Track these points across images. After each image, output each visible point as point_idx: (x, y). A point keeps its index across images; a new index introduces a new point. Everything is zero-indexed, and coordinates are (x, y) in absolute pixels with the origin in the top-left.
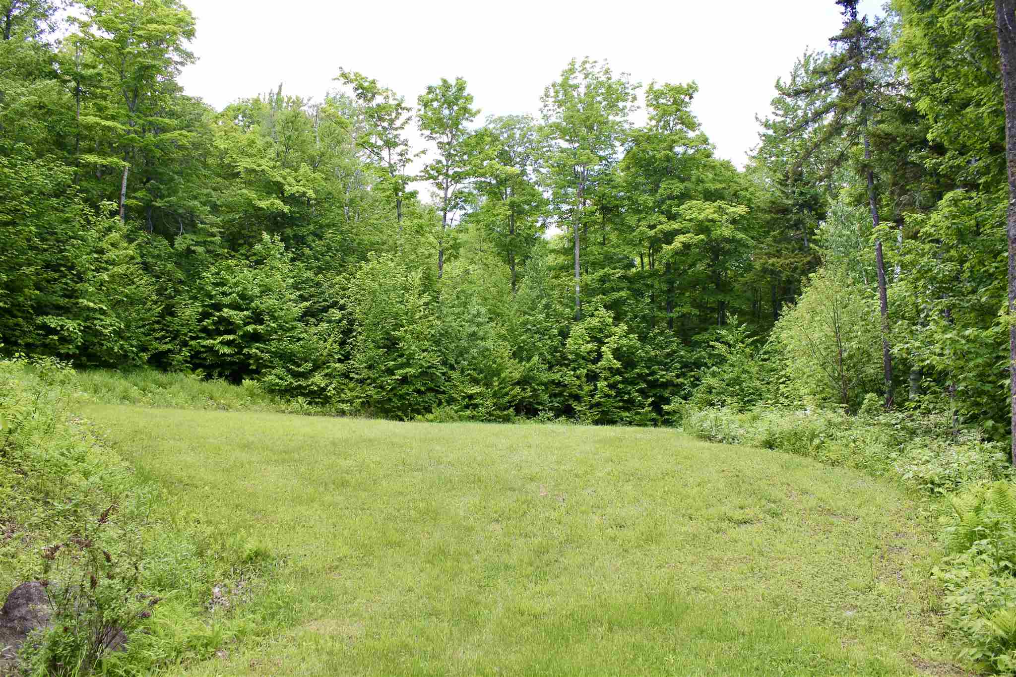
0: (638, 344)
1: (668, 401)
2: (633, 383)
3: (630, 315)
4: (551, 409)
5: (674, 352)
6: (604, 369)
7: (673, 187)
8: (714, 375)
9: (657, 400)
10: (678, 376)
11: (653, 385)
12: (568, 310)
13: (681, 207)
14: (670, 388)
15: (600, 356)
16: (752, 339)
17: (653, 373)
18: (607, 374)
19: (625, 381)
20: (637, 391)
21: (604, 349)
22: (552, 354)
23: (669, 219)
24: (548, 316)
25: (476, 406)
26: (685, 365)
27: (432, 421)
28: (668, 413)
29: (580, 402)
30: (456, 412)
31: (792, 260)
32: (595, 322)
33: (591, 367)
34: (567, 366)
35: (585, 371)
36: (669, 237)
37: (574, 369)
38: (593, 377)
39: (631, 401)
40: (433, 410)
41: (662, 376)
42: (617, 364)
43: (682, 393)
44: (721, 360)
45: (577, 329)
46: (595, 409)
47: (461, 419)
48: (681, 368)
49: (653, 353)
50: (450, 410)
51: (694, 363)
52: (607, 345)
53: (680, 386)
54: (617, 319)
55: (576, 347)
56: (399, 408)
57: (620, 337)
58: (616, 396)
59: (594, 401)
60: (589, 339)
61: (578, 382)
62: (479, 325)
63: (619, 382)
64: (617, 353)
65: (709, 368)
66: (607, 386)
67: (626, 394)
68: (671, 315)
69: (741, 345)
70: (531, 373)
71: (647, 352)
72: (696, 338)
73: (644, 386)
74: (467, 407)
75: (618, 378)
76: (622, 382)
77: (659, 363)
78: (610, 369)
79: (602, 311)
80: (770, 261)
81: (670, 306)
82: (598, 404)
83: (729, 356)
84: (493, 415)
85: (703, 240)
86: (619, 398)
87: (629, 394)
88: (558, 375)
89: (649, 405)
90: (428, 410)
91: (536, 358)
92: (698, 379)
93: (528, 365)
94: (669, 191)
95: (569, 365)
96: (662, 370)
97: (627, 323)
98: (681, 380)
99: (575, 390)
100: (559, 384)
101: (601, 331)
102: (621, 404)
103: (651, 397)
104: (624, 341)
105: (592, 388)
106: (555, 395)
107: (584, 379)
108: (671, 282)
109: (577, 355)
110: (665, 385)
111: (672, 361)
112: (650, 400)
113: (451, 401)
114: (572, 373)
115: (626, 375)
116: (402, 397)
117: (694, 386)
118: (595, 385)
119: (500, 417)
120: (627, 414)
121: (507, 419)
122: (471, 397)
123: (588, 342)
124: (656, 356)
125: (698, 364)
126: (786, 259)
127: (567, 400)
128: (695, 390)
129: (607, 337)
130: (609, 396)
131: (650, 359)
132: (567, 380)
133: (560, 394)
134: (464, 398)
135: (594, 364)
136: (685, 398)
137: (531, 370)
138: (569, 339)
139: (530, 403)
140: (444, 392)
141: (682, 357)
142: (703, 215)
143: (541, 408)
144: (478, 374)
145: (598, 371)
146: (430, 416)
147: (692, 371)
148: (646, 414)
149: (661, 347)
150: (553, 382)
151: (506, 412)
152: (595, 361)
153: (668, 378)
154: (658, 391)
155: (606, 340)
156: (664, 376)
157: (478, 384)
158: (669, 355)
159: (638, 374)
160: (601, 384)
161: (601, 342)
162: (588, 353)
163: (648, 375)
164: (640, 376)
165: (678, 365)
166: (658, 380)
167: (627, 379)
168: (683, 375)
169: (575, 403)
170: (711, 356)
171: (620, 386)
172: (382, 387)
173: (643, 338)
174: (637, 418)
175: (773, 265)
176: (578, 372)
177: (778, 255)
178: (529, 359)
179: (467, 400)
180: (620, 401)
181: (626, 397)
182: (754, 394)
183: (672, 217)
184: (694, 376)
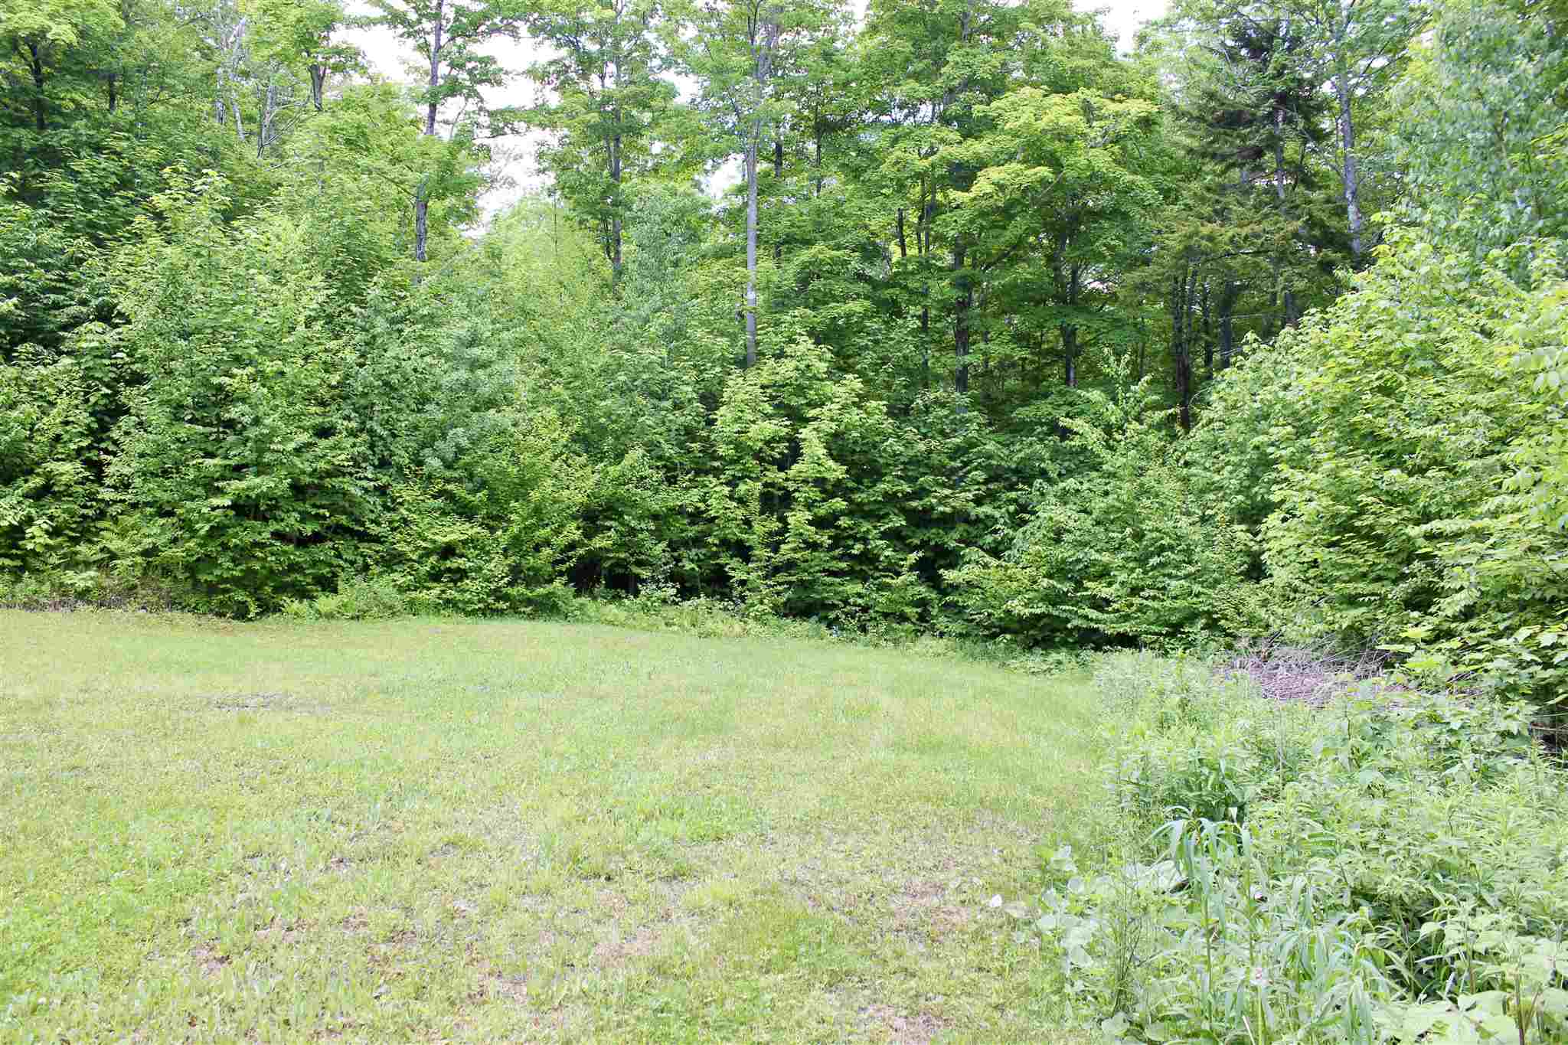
0: (888, 425)
1: (953, 560)
2: (873, 515)
3: (869, 357)
4: (672, 577)
5: (972, 444)
6: (805, 481)
7: (977, 61)
8: (1063, 498)
9: (929, 554)
10: (978, 501)
11: (922, 519)
12: (723, 341)
13: (994, 104)
14: (961, 527)
15: (795, 452)
16: (1163, 414)
17: (921, 493)
18: (814, 494)
19: (857, 511)
20: (884, 535)
21: (805, 432)
22: (681, 445)
23: (967, 135)
24: (675, 354)
25: (461, 574)
26: (995, 475)
27: (330, 616)
28: (955, 588)
29: (747, 559)
30: (402, 589)
31: (1256, 228)
32: (787, 369)
33: (774, 475)
34: (717, 472)
35: (759, 485)
36: (963, 175)
37: (732, 483)
38: (776, 501)
39: (868, 558)
40: (341, 585)
41: (942, 500)
42: (836, 471)
43: (989, 539)
44: (1085, 462)
45: (741, 388)
46: (781, 577)
47: (413, 608)
48: (986, 482)
49: (921, 447)
50: (385, 586)
51: (1017, 471)
52: (815, 424)
53: (986, 524)
54: (842, 365)
55: (737, 427)
56: (237, 582)
57: (844, 407)
58: (831, 548)
59: (777, 559)
60: (769, 410)
61: (740, 513)
62: (475, 365)
63: (843, 513)
64: (838, 446)
65: (1050, 481)
66: (810, 523)
67: (856, 540)
68: (968, 359)
69: (1135, 425)
70: (622, 490)
71: (909, 444)
72: (1023, 413)
73: (898, 521)
74: (435, 576)
75: (839, 503)
76: (850, 513)
77: (936, 470)
78: (820, 482)
79: (806, 344)
80: (1205, 230)
81: (963, 341)
82: (790, 565)
83: (1105, 454)
84: (506, 598)
85: (1043, 182)
86: (838, 552)
87: (864, 540)
88: (694, 495)
89: (912, 568)
90: (328, 585)
91: (635, 454)
92: (1023, 508)
93: (614, 471)
94: (967, 72)
95: (722, 471)
96: (943, 485)
97: (861, 374)
98: (986, 509)
99: (734, 532)
100: (696, 516)
101: (800, 390)
102: (843, 565)
103: (916, 548)
104: (854, 416)
105: (775, 525)
106: (686, 544)
107: (755, 506)
108: (966, 284)
109: (738, 446)
110: (947, 521)
111: (965, 464)
112: (913, 557)
113: (392, 561)
114: (726, 490)
115: (858, 497)
116: (243, 553)
117: (1018, 523)
118: (783, 519)
119: (529, 602)
120: (859, 588)
121: (546, 608)
122: (448, 551)
123: (768, 417)
124: (930, 452)
125: (1025, 474)
126: (1241, 226)
127: (716, 555)
128: (1019, 534)
129: (811, 405)
130: (814, 546)
131: (914, 461)
132: (715, 507)
133: (698, 541)
134: (428, 553)
135: (781, 469)
136: (995, 552)
137: (621, 481)
138: (723, 410)
139: (620, 563)
140: (377, 539)
141: (989, 457)
142: (1046, 119)
143: (645, 574)
144: (474, 492)
145: (791, 486)
146: (326, 602)
147: (1012, 488)
148: (905, 586)
149: (942, 432)
150: (680, 511)
151: (540, 591)
152: (783, 465)
153: (957, 504)
154: (932, 534)
155: (812, 413)
156: (944, 499)
157: (470, 518)
158: (957, 452)
159: (886, 494)
160: (798, 518)
161: (798, 418)
162: (767, 443)
163: (909, 497)
164: (890, 498)
165: (980, 475)
166: (932, 508)
167: (860, 504)
168: (991, 497)
169: (735, 562)
170: (1056, 454)
171: (844, 522)
172: (187, 525)
173: (900, 412)
174: (882, 599)
175: (1210, 238)
176: (742, 488)
177: (1221, 215)
178: (619, 456)
179: (433, 559)
180: (841, 558)
181: (857, 549)
182: (1171, 548)
183: (971, 128)
184: (1015, 501)
